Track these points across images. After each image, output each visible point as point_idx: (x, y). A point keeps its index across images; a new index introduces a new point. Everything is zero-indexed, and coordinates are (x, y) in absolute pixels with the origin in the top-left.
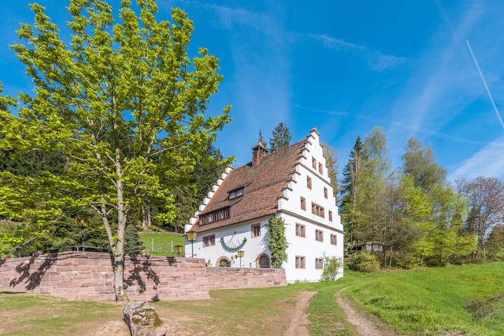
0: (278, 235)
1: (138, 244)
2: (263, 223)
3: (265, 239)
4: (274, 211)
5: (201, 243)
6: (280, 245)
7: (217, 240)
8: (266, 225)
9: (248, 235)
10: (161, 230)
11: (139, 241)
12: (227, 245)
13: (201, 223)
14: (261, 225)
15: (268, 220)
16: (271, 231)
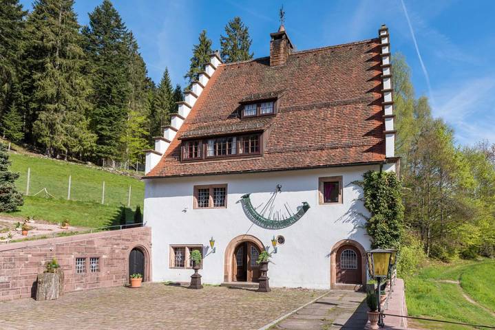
0: (390, 207)
1: (7, 178)
2: (347, 178)
3: (354, 211)
4: (376, 157)
5: (190, 200)
6: (396, 229)
7: (233, 198)
8: (355, 183)
9: (313, 196)
10: (17, 147)
11: (10, 170)
12: (258, 211)
13: (186, 155)
14: (345, 181)
15: (362, 173)
16: (374, 196)
